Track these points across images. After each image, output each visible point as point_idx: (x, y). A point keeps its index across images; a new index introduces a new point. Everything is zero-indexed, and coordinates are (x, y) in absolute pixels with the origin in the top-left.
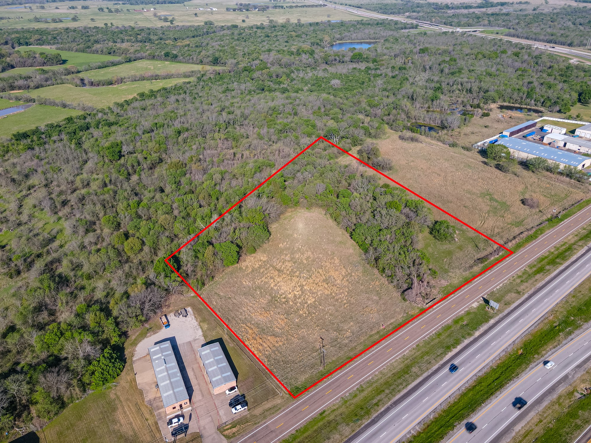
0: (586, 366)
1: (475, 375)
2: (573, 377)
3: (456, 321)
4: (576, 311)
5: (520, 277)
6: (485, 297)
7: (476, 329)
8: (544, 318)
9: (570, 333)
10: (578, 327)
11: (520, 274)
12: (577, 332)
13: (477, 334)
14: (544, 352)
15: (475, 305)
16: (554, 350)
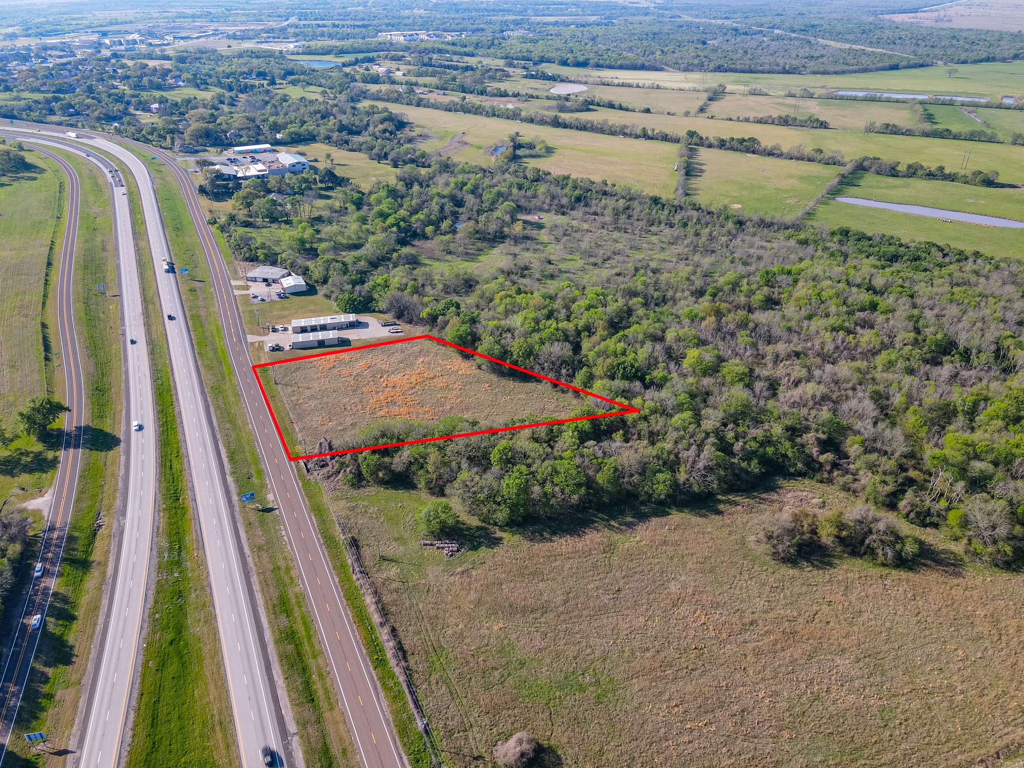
0: (117, 539)
1: (187, 456)
2: (119, 521)
3: (260, 473)
4: (182, 588)
5: (288, 570)
6: (277, 512)
7: (237, 481)
8: (201, 546)
9: (160, 554)
10: (160, 569)
11: (293, 573)
12: (155, 561)
13: (230, 479)
14: (162, 514)
15: (270, 497)
16: (156, 524)
